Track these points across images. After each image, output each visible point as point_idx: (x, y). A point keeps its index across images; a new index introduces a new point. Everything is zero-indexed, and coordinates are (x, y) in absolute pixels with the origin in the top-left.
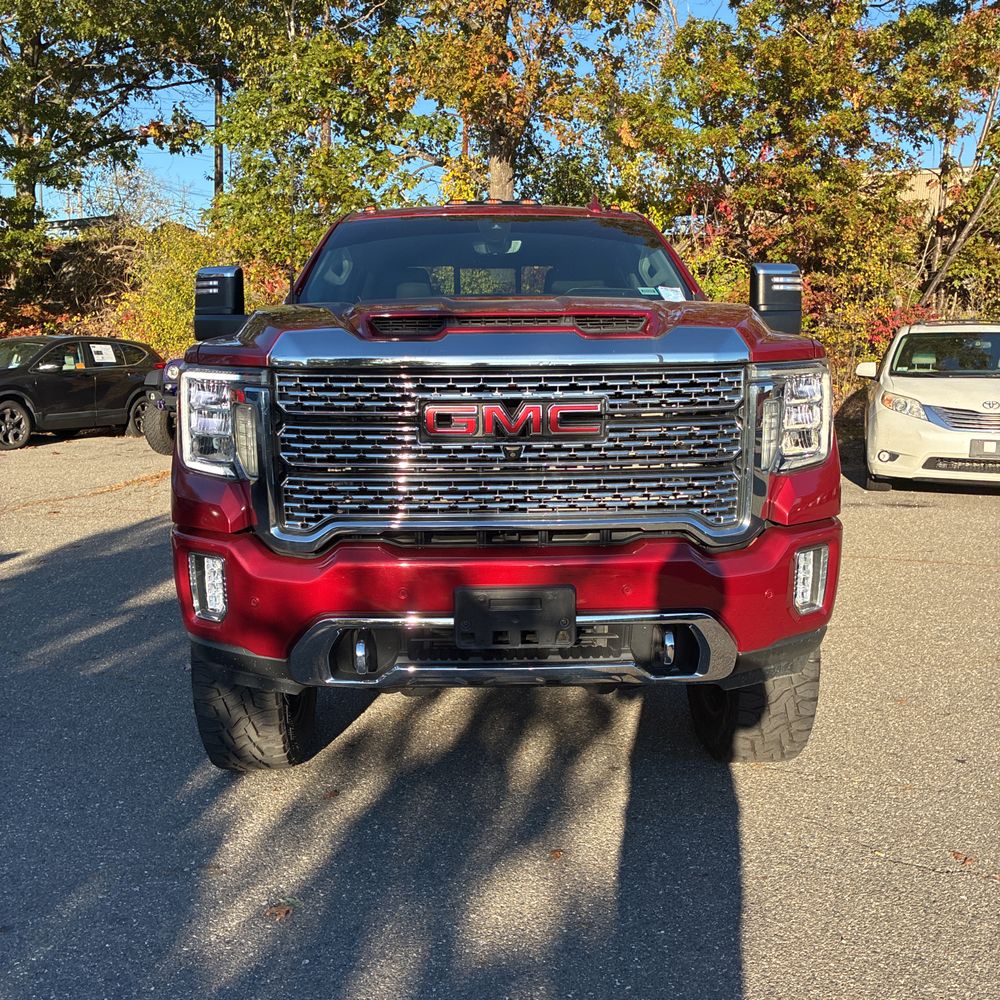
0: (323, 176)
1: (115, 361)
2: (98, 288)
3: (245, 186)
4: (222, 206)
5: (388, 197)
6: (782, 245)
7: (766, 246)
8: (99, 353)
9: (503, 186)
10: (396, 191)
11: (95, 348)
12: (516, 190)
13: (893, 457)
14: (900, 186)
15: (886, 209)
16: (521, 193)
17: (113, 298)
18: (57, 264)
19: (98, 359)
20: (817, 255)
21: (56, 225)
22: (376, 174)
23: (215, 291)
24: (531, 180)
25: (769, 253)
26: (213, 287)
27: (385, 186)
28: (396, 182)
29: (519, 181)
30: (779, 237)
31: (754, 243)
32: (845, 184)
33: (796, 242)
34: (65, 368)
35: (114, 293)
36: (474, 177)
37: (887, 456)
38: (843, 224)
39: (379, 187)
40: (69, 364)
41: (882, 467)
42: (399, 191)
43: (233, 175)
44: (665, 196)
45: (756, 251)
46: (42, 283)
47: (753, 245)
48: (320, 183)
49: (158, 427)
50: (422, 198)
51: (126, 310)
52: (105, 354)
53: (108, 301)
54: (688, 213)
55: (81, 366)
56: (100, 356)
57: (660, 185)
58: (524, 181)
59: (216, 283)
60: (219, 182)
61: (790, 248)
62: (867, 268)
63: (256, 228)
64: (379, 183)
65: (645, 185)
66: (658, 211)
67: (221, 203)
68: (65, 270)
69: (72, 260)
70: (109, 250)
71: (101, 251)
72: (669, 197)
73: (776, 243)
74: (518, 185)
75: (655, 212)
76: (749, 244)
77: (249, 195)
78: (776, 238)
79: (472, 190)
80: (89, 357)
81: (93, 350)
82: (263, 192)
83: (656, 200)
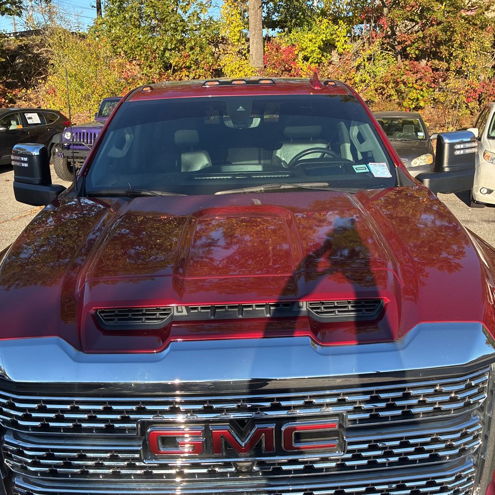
0: (154, 6)
1: (40, 122)
2: (35, 73)
3: (112, 12)
4: (100, 24)
5: (191, 18)
6: (416, 44)
7: (406, 45)
8: (30, 118)
9: (256, 11)
10: (196, 15)
11: (28, 115)
12: (264, 11)
13: (490, 192)
14: (487, 9)
15: (478, 23)
16: (267, 13)
17: (43, 79)
18: (13, 58)
19: (30, 122)
20: (436, 50)
21: (12, 35)
22: (185, 4)
23: (26, 165)
24: (272, 5)
25: (408, 49)
26: (24, 162)
27: (190, 12)
28: (196, 9)
29: (265, 6)
30: (415, 40)
31: (399, 43)
32: (455, 8)
33: (425, 43)
34: (12, 128)
35: (44, 76)
36: (240, 5)
37: (486, 191)
38: (453, 32)
39: (186, 12)
40: (14, 126)
41: (482, 197)
42: (198, 14)
43: (106, 4)
44: (348, 13)
45: (401, 48)
46: (6, 70)
47: (399, 45)
48: (153, 11)
49: (62, 167)
50: (211, 18)
51: (50, 86)
52: (34, 119)
53: (40, 81)
54: (362, 23)
55: (20, 127)
56: (31, 120)
57: (345, 7)
58: (268, 5)
59: (26, 159)
60: (99, 8)
61: (421, 47)
62: (468, 61)
63: (119, 37)
64: (186, 9)
65: (337, 7)
66: (344, 23)
67: (99, 23)
68: (17, 61)
69: (21, 56)
70: (40, 51)
71: (35, 52)
72: (351, 14)
73: (414, 43)
74: (265, 9)
75: (342, 24)
76: (396, 43)
77: (114, 17)
78: (413, 41)
79: (238, 13)
80: (24, 121)
81: (26, 116)
82: (122, 16)
83: (343, 16)
